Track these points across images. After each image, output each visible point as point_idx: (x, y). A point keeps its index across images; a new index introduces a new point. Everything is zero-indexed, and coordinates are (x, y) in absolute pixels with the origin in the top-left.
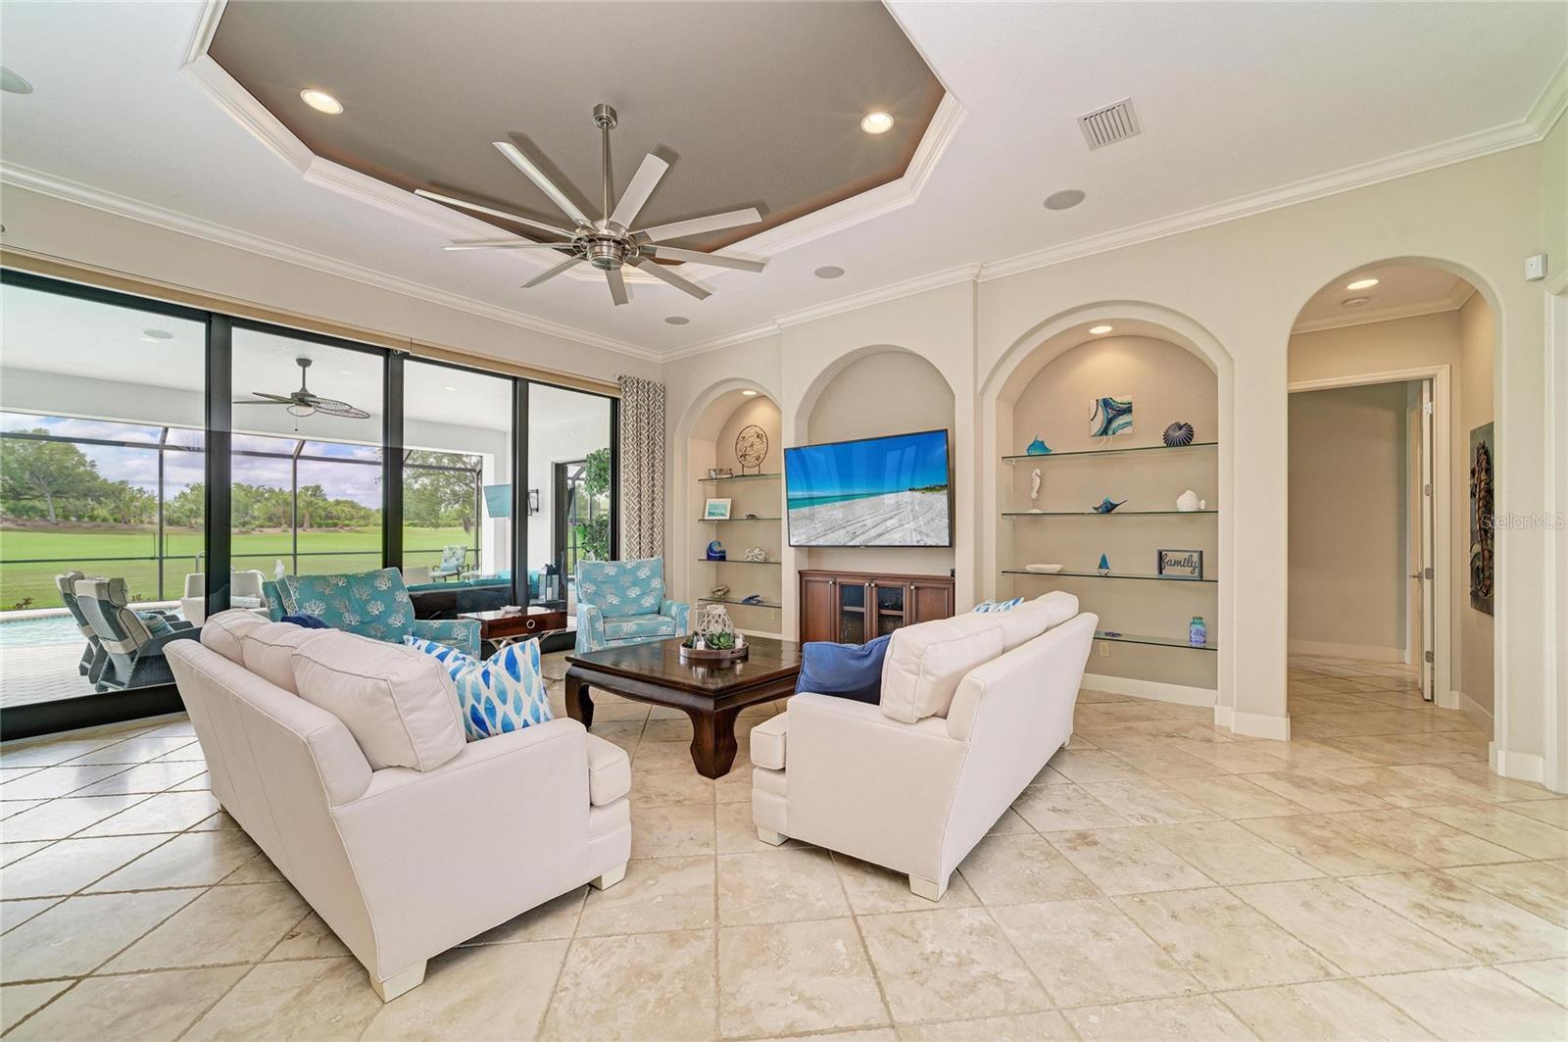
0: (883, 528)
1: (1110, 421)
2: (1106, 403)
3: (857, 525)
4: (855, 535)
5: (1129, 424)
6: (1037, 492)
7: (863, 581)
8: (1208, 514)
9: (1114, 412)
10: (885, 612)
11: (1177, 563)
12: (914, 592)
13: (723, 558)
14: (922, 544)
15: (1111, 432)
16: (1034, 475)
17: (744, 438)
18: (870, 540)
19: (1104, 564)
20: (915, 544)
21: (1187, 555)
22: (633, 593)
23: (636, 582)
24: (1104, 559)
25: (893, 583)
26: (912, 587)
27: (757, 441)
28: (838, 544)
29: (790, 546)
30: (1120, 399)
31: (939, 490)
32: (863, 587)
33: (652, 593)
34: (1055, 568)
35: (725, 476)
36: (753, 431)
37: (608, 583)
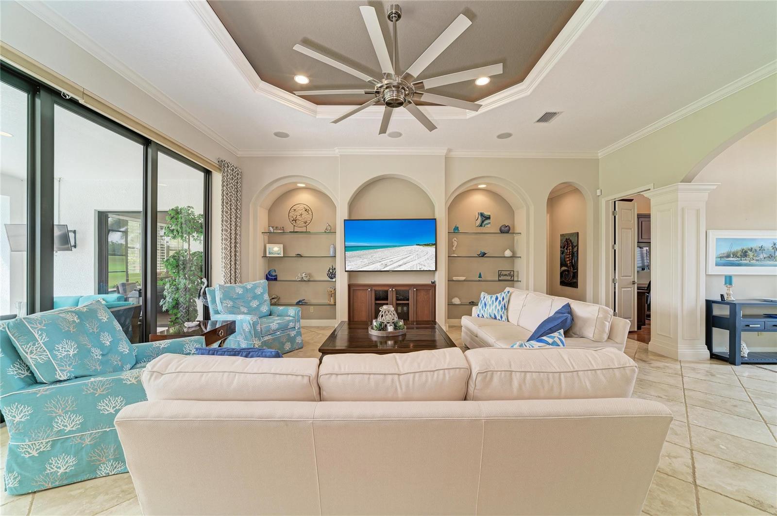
0: (403, 262)
1: (483, 222)
2: (482, 215)
3: (388, 261)
4: (386, 265)
5: (489, 223)
6: (456, 248)
7: (388, 288)
8: (514, 257)
9: (485, 218)
10: (398, 302)
11: (506, 275)
12: (415, 292)
13: (276, 279)
14: (422, 269)
15: (483, 225)
16: (453, 240)
17: (295, 210)
18: (394, 268)
19: (480, 276)
20: (418, 270)
21: (509, 272)
22: (254, 304)
23: (255, 297)
24: (480, 274)
25: (403, 288)
26: (415, 290)
27: (305, 213)
28: (376, 270)
29: (346, 271)
30: (486, 213)
31: (431, 246)
32: (388, 291)
33: (266, 303)
34: (463, 278)
35: (280, 231)
36: (302, 207)
37: (239, 299)
